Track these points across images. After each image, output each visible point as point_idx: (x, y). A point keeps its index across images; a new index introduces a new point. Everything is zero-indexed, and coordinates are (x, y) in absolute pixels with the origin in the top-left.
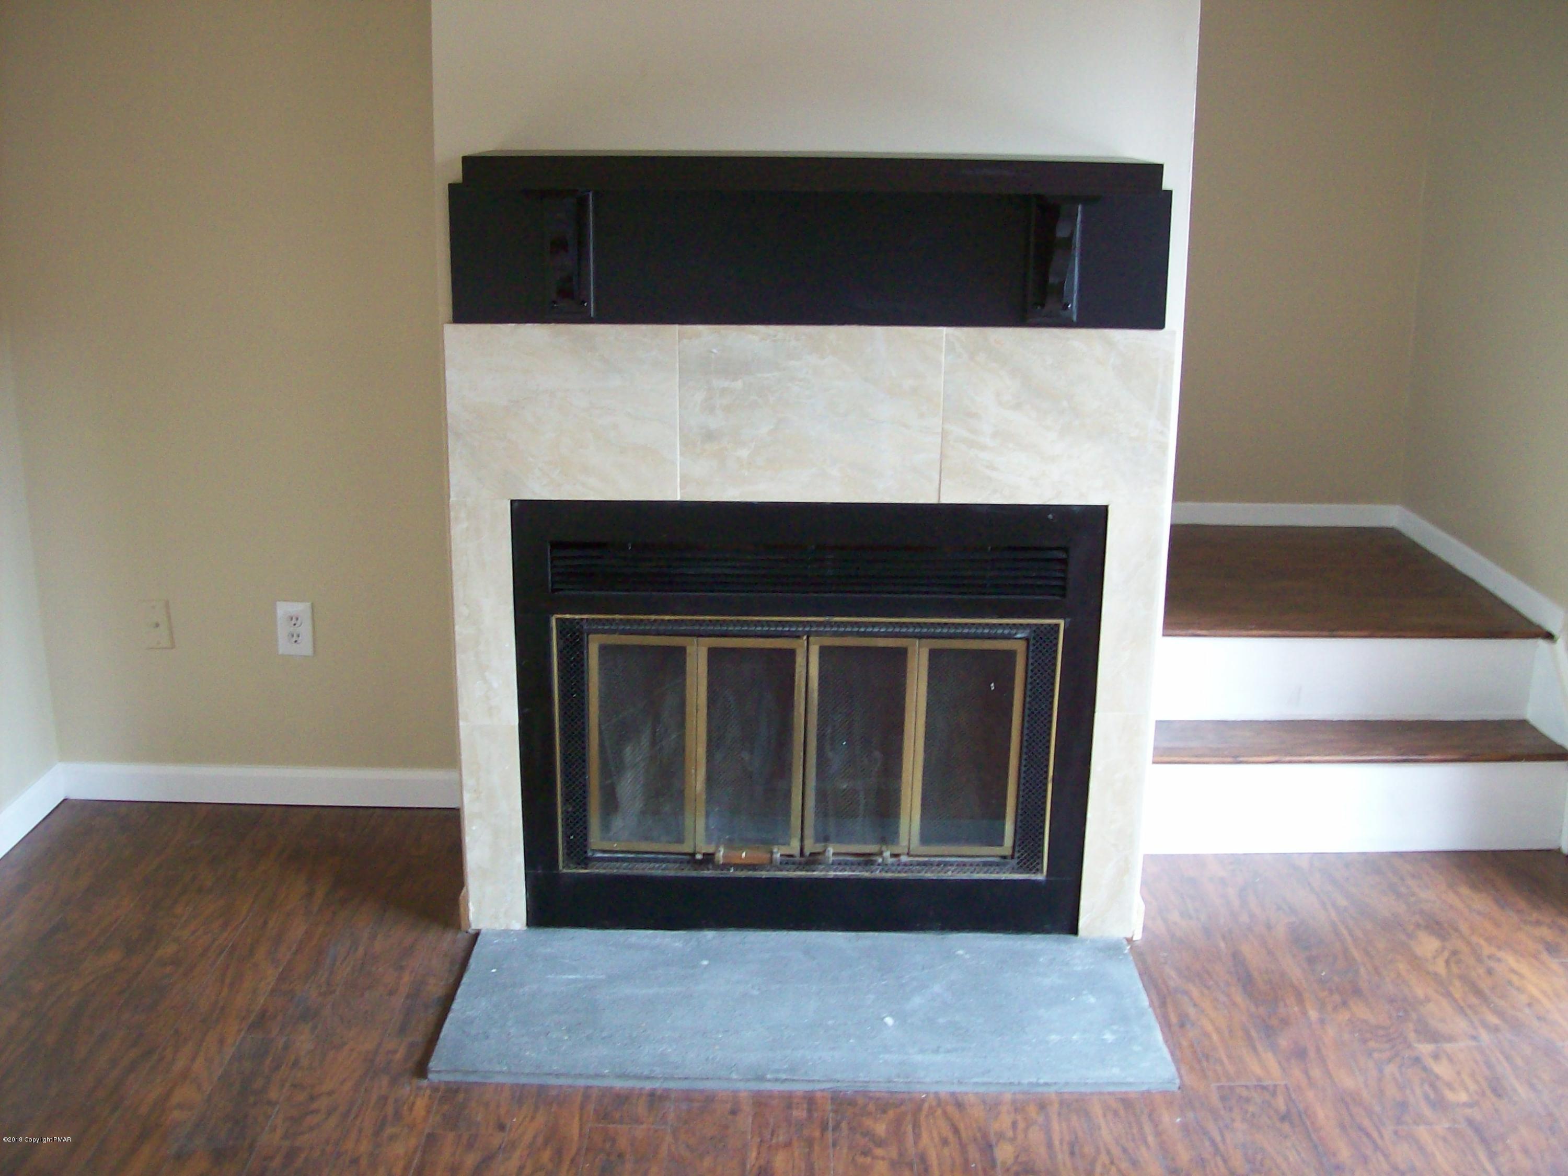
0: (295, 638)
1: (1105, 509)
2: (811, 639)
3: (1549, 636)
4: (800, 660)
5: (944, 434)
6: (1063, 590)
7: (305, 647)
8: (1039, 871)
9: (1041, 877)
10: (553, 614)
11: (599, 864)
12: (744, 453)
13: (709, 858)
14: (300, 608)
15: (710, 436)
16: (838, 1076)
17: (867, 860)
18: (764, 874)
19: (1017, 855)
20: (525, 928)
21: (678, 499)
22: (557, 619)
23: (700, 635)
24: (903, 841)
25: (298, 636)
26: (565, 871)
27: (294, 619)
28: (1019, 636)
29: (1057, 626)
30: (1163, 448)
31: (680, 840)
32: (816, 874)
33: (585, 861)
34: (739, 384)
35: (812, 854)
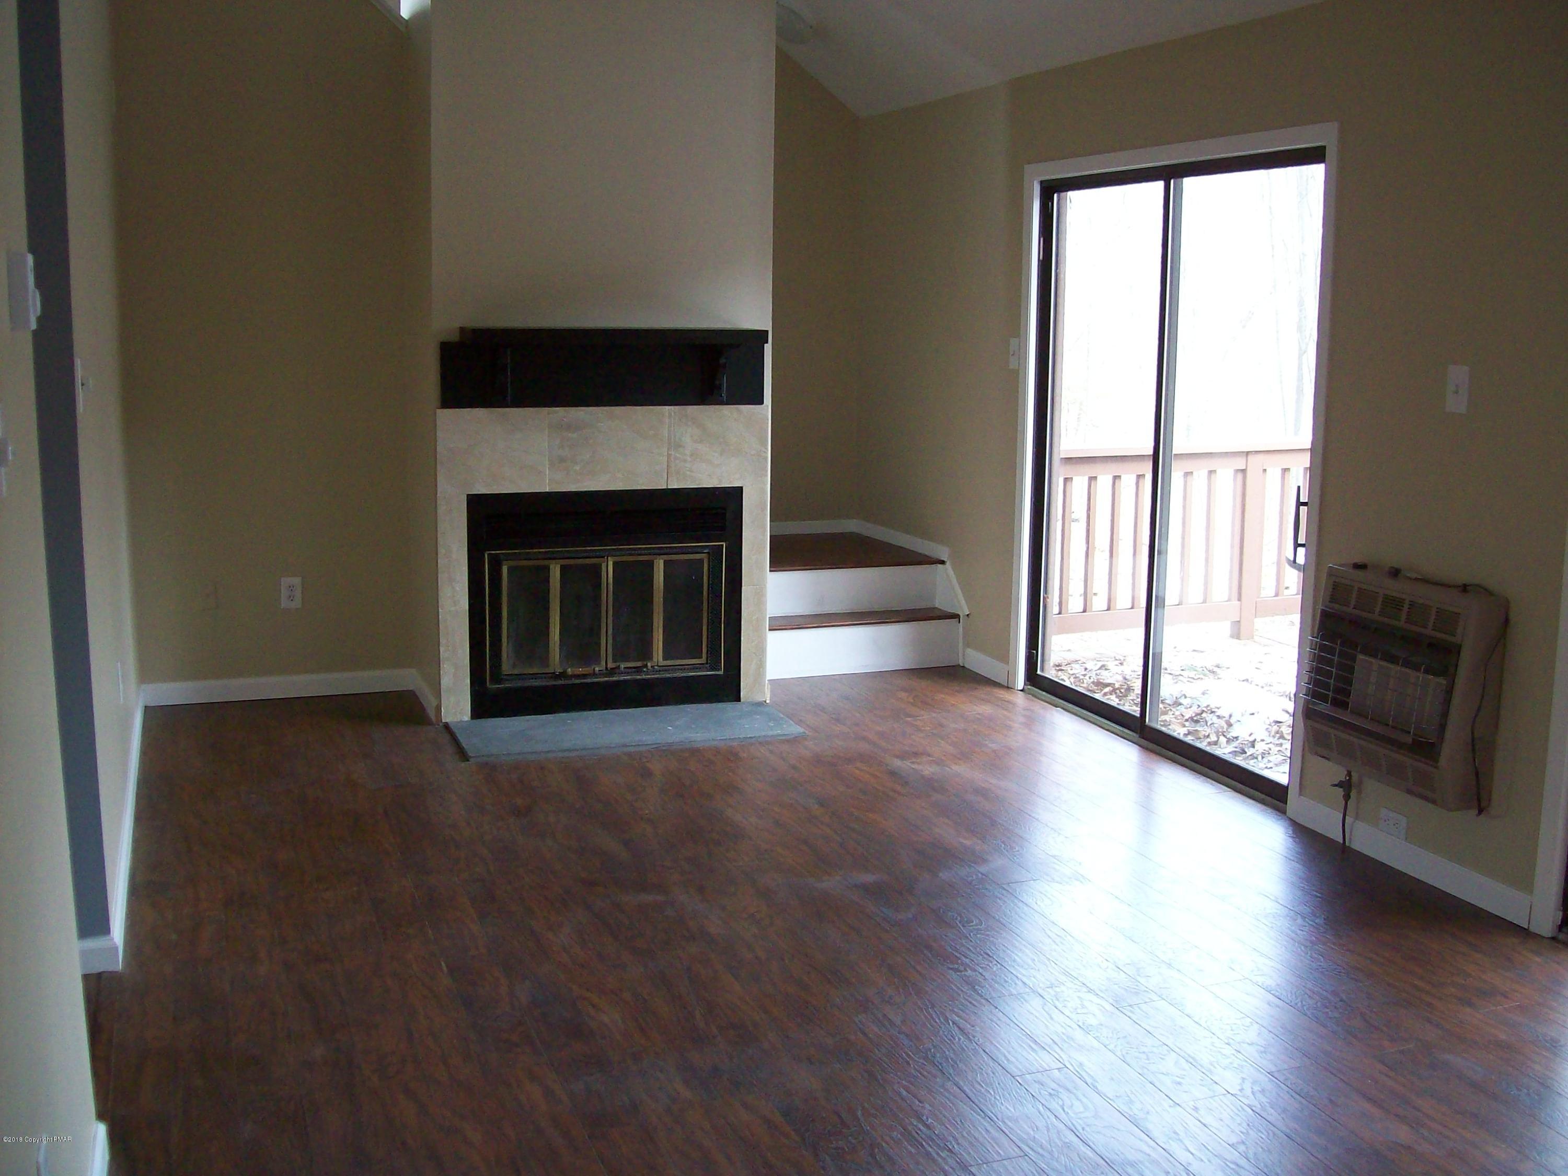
0: (291, 598)
1: (741, 488)
2: (609, 558)
3: (943, 562)
4: (604, 569)
5: (669, 456)
6: (723, 529)
7: (297, 603)
8: (719, 670)
9: (721, 672)
10: (485, 551)
11: (507, 682)
12: (577, 468)
13: (563, 675)
14: (297, 581)
15: (562, 460)
16: (658, 742)
17: (638, 670)
18: (589, 681)
19: (709, 662)
20: (470, 719)
21: (547, 490)
22: (488, 554)
23: (554, 559)
24: (655, 660)
25: (293, 597)
26: (490, 687)
27: (291, 588)
28: (705, 551)
29: (722, 545)
30: (766, 458)
31: (548, 666)
32: (614, 679)
33: (499, 681)
34: (575, 435)
35: (611, 669)
